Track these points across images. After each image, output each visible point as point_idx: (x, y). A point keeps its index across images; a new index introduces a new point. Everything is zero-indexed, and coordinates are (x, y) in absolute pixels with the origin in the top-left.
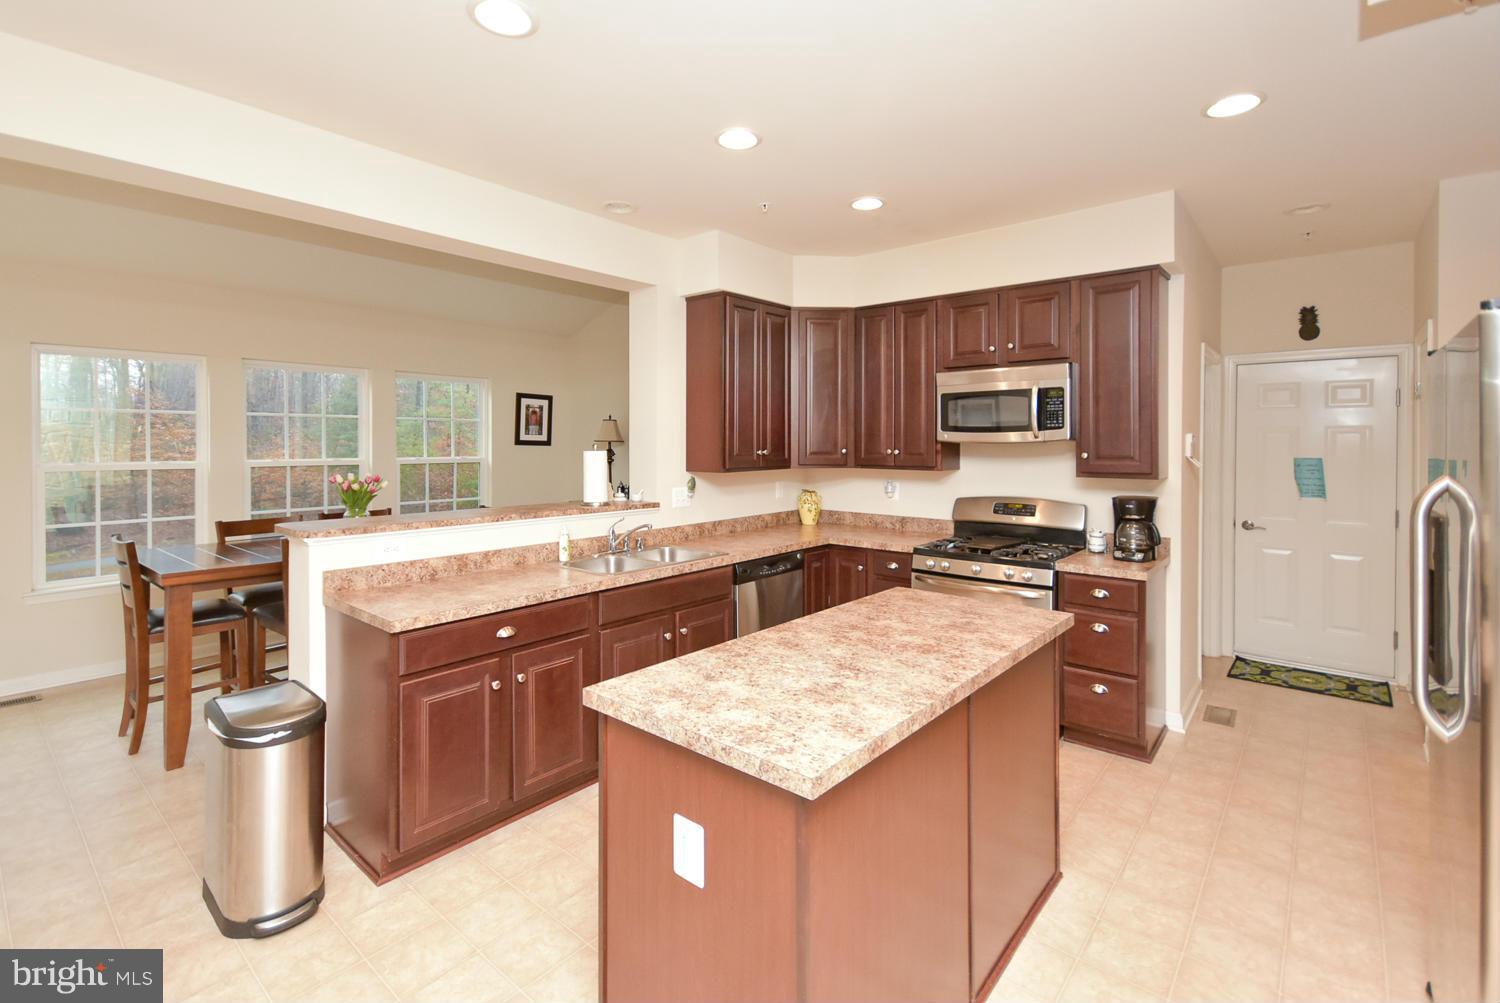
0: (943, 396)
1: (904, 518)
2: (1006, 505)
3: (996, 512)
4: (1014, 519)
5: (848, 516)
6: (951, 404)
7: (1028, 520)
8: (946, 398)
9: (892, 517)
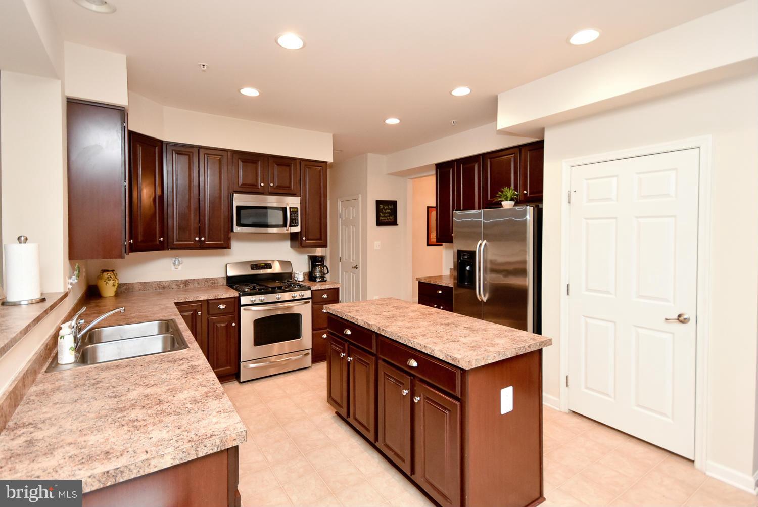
0: (237, 207)
1: (187, 281)
2: (256, 265)
3: (252, 269)
4: (262, 272)
5: (137, 285)
6: (242, 212)
7: (269, 271)
8: (239, 208)
9: (178, 281)
